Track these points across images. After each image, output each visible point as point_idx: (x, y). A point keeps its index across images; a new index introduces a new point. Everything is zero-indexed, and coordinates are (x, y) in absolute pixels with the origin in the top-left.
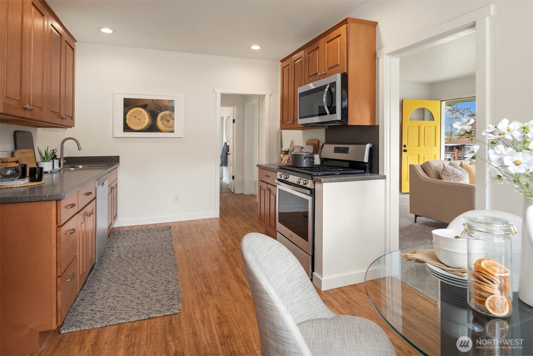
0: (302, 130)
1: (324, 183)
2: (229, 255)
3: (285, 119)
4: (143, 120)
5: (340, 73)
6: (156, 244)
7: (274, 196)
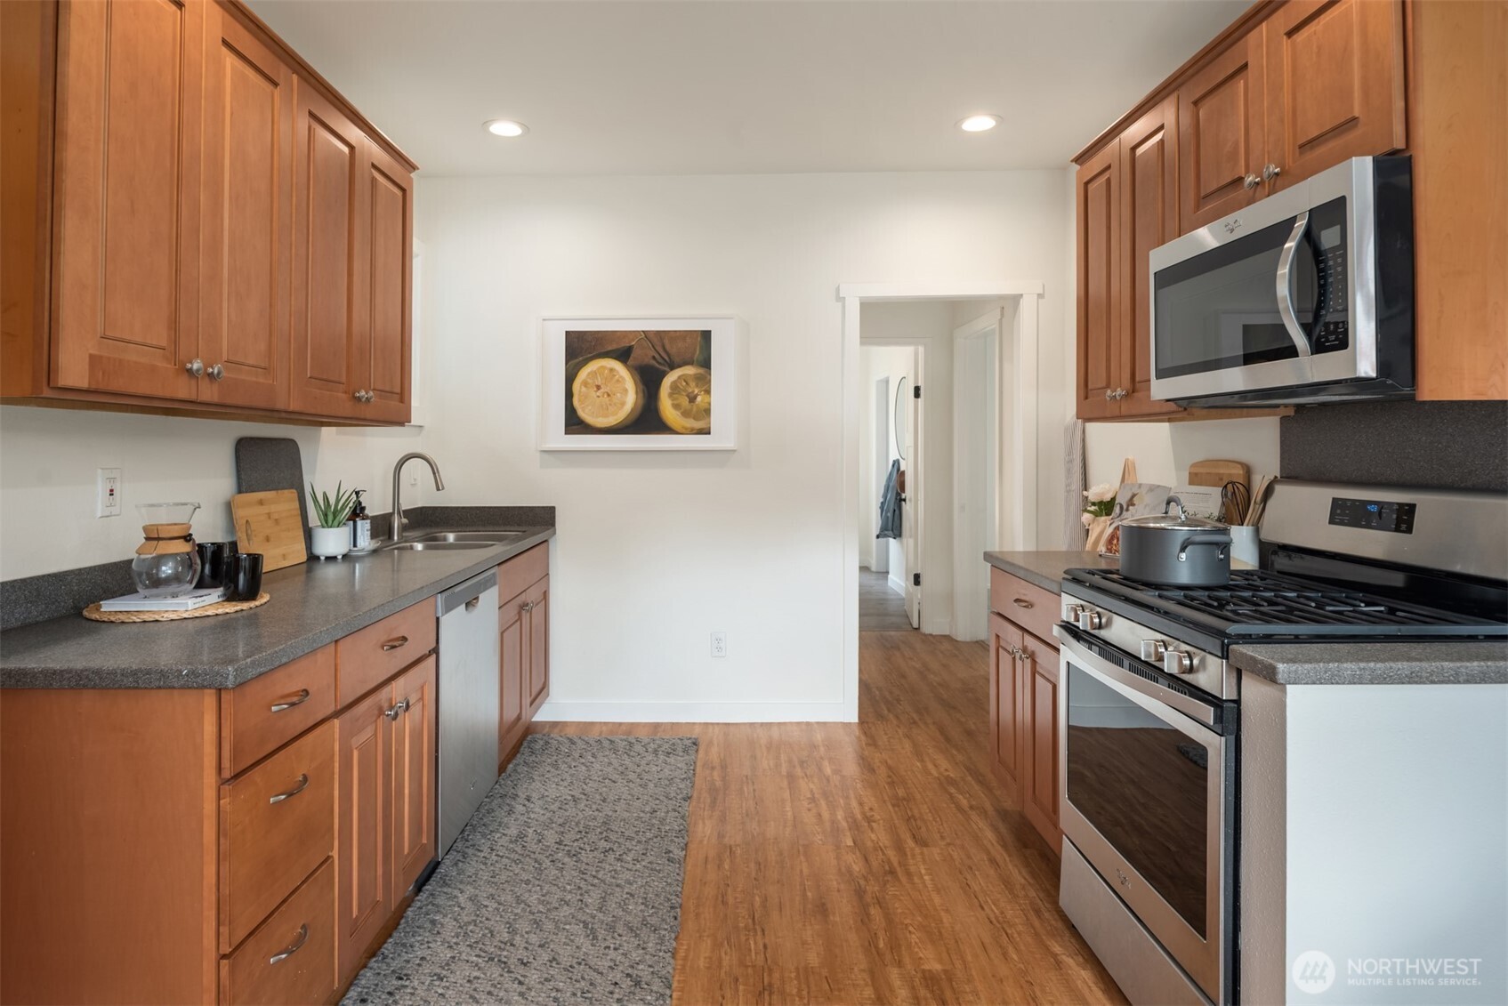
0: (1169, 420)
1: (1289, 687)
2: (868, 898)
3: (1097, 380)
4: (619, 395)
5: (1369, 155)
6: (637, 804)
7: (1050, 687)
